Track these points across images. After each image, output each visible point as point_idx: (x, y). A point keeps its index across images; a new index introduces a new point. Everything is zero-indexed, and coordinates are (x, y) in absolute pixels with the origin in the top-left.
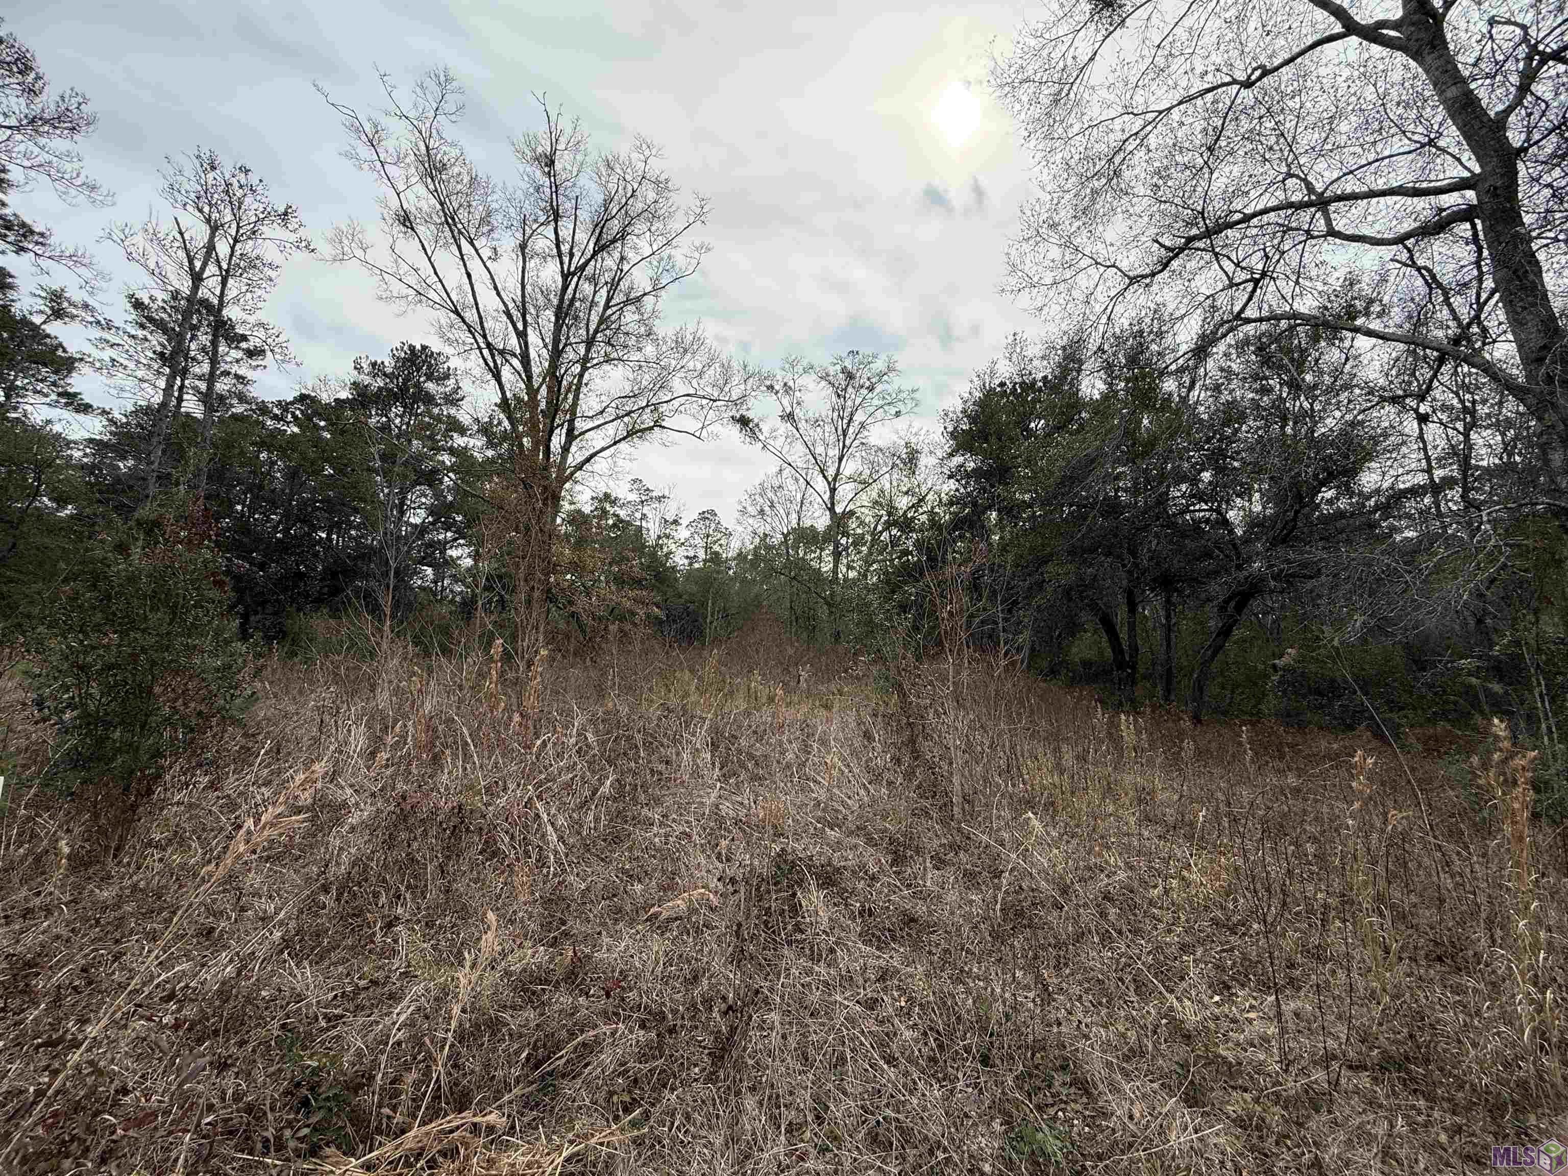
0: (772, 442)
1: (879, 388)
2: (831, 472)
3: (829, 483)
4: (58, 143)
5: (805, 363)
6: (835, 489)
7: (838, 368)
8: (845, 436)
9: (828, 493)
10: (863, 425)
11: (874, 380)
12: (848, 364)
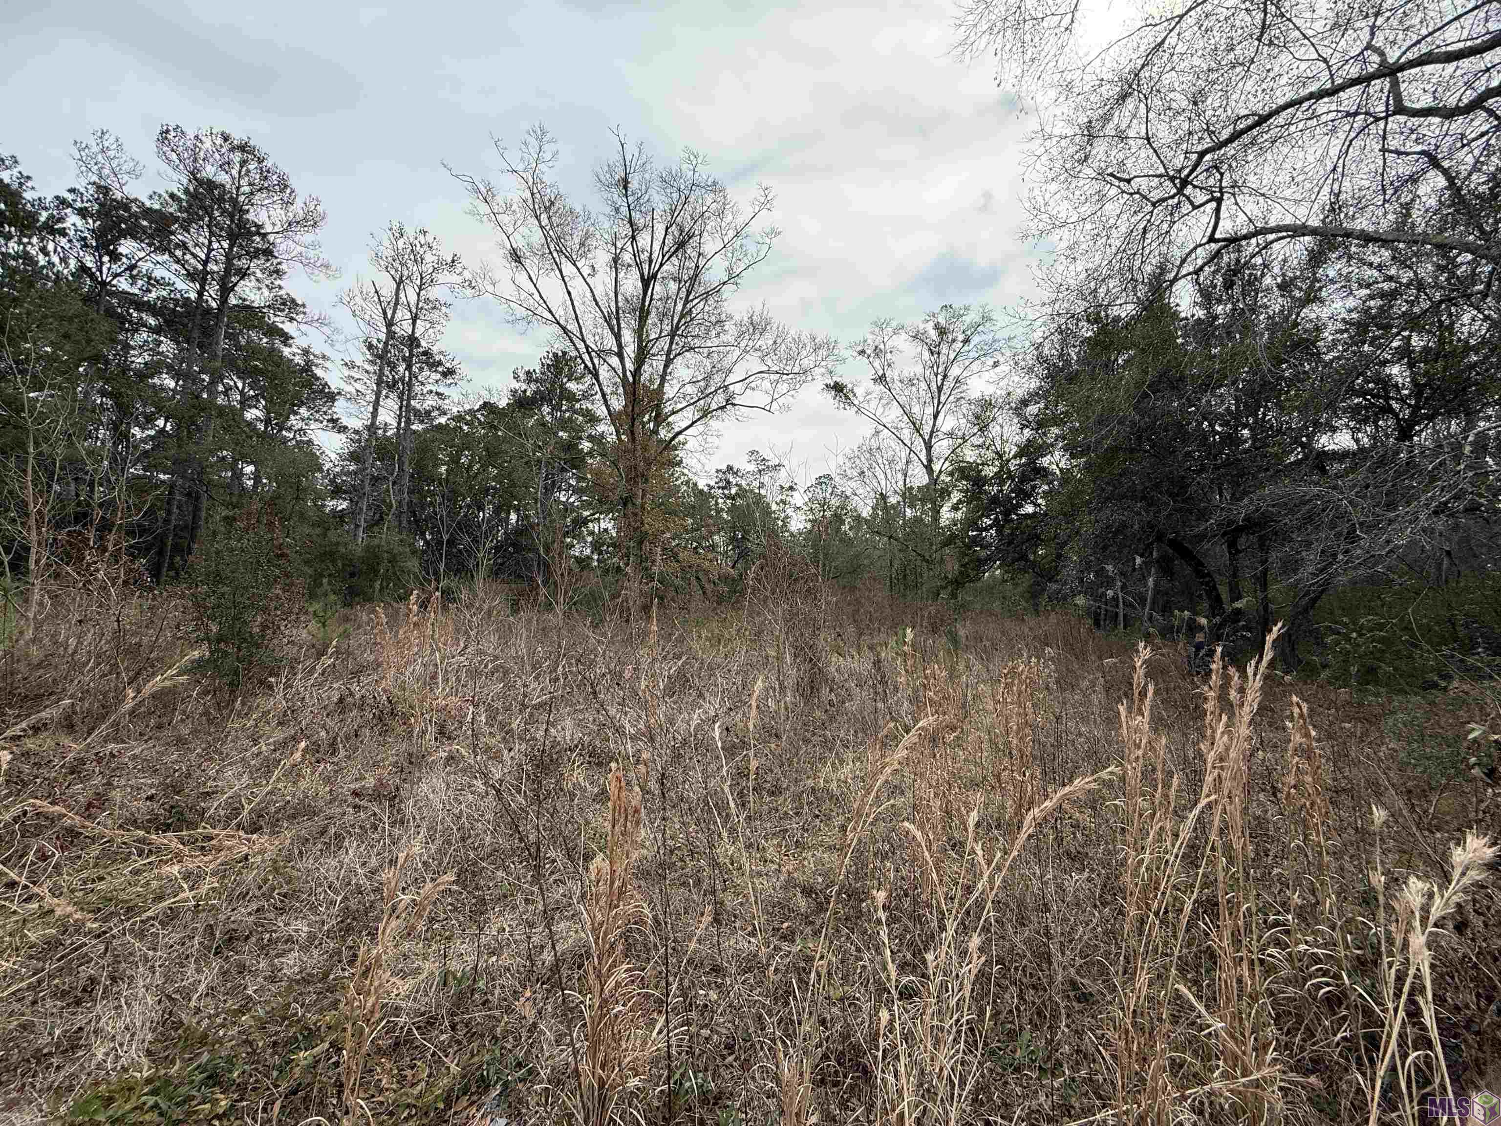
0: (866, 406)
1: (975, 340)
2: (927, 430)
3: (925, 442)
4: (308, 237)
5: (894, 324)
6: (931, 447)
7: (931, 324)
8: (940, 392)
10: (958, 380)
11: (968, 332)
12: (942, 320)
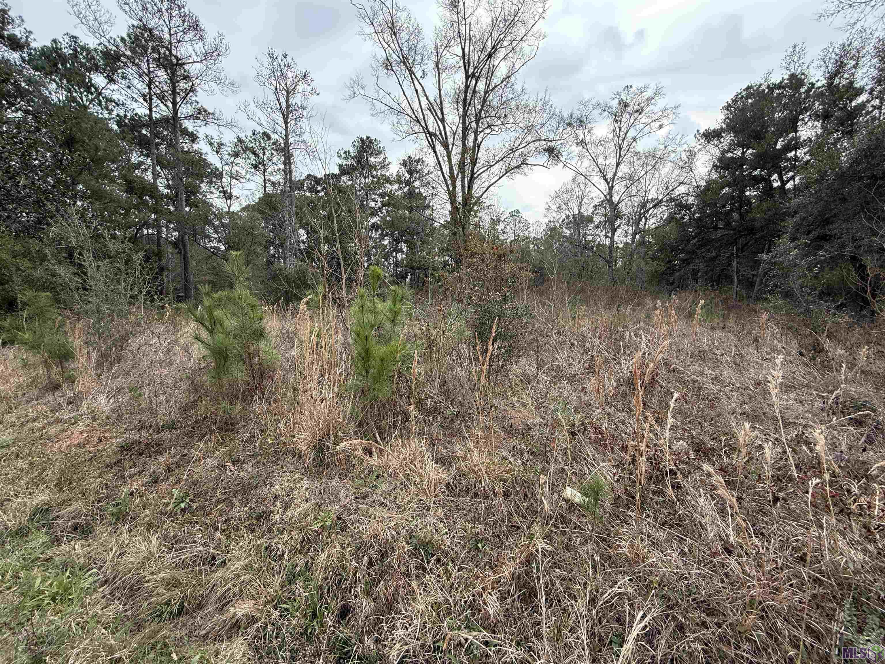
0: (569, 161)
1: (646, 110)
2: (610, 175)
3: (608, 184)
5: (594, 102)
6: (613, 187)
7: (616, 101)
8: (620, 149)
9: (608, 190)
10: (634, 140)
11: (642, 105)
12: (624, 97)
